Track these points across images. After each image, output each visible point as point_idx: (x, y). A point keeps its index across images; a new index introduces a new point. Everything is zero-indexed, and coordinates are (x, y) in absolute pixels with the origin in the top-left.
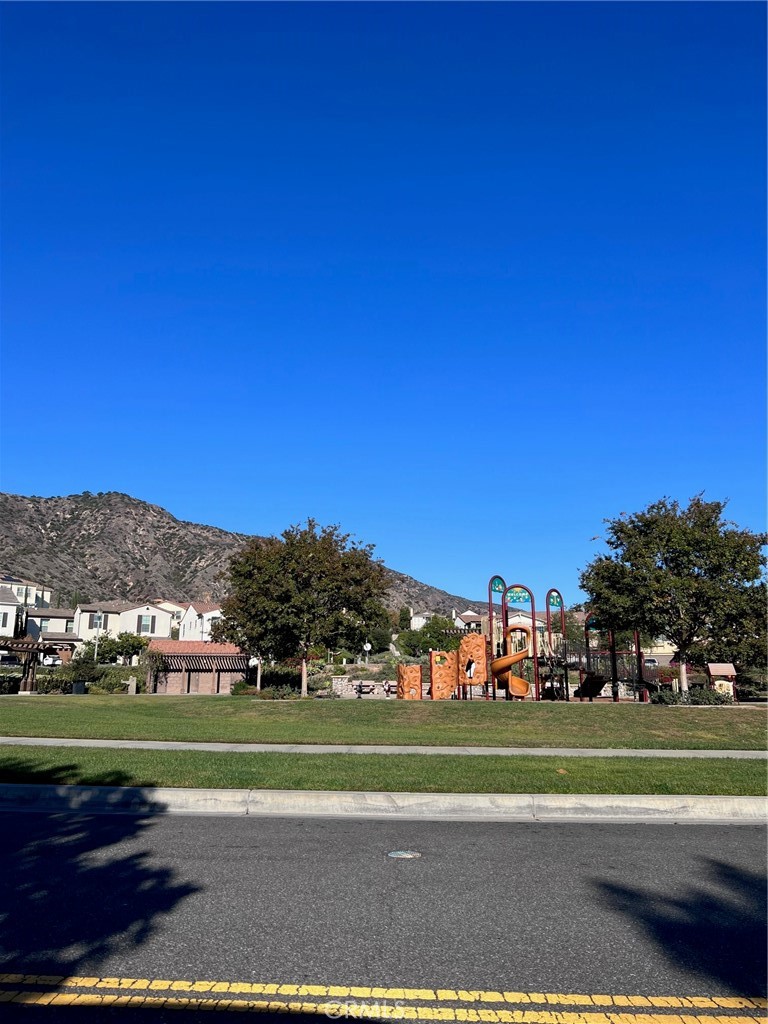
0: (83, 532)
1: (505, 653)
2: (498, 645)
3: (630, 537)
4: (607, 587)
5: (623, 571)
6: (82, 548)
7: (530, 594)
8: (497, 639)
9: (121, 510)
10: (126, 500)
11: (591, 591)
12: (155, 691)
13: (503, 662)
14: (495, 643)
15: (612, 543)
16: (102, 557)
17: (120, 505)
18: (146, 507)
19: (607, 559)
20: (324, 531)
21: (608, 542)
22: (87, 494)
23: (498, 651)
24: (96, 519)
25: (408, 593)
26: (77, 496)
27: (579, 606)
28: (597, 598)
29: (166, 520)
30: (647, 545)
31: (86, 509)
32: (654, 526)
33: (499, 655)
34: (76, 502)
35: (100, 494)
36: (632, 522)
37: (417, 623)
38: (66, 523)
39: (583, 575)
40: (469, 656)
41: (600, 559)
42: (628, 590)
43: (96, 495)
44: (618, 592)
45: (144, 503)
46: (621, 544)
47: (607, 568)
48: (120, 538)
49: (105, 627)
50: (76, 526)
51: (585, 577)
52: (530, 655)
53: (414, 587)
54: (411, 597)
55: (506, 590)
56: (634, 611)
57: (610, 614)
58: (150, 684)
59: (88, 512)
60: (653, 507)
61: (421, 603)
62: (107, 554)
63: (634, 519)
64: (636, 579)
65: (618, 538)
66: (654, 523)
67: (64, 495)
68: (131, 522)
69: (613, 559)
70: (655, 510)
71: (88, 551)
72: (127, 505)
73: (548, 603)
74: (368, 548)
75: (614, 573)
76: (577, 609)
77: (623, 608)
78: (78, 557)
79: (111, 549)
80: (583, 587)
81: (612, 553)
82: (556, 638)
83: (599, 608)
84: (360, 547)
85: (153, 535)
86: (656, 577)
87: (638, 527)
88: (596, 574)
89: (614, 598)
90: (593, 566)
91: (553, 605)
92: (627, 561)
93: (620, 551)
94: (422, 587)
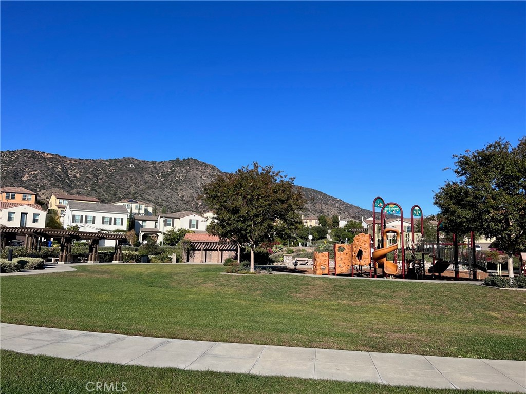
0: (177, 178)
1: (382, 247)
2: (378, 241)
3: (473, 167)
4: (454, 204)
5: (466, 193)
6: (176, 186)
7: (400, 209)
8: (378, 237)
9: (194, 167)
10: (197, 162)
11: (442, 206)
12: (188, 261)
13: (381, 252)
14: (376, 239)
15: (458, 173)
16: (186, 190)
17: (193, 165)
18: (206, 165)
19: (454, 183)
20: (263, 170)
21: (455, 172)
22: (178, 159)
23: (378, 245)
24: (182, 172)
25: (339, 208)
26: (173, 160)
27: (433, 217)
28: (446, 210)
29: (216, 172)
30: (486, 173)
31: (178, 167)
32: (492, 159)
33: (379, 247)
34: (173, 163)
35: (184, 159)
36: (475, 157)
37: (342, 224)
38: (168, 174)
39: (437, 195)
40: (359, 248)
41: (449, 184)
42: (469, 205)
43: (182, 160)
44: (462, 207)
45: (205, 163)
46: (465, 173)
47: (454, 190)
48: (194, 181)
49: (173, 226)
50: (173, 175)
51: (437, 197)
52: (399, 247)
53: (343, 205)
54: (341, 210)
55: (385, 206)
56: (474, 220)
57: (456, 222)
58: (185, 257)
59: (179, 168)
60: (490, 146)
61: (346, 213)
62: (188, 189)
63: (476, 155)
64: (476, 197)
65: (464, 169)
66: (491, 157)
67: (167, 160)
68: (199, 173)
69: (458, 183)
70: (492, 148)
71: (179, 188)
72: (197, 165)
73: (412, 214)
74: (291, 180)
75: (460, 193)
76: (432, 218)
77: (466, 218)
78: (174, 190)
79: (190, 186)
80: (436, 203)
81: (457, 179)
82: (417, 237)
83: (447, 218)
84: (285, 180)
85: (210, 179)
86: (492, 196)
87: (479, 161)
88: (446, 194)
89: (459, 211)
90: (444, 189)
91: (415, 215)
92: (469, 185)
93: (464, 178)
94: (347, 204)
